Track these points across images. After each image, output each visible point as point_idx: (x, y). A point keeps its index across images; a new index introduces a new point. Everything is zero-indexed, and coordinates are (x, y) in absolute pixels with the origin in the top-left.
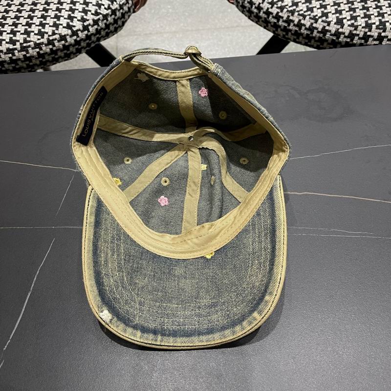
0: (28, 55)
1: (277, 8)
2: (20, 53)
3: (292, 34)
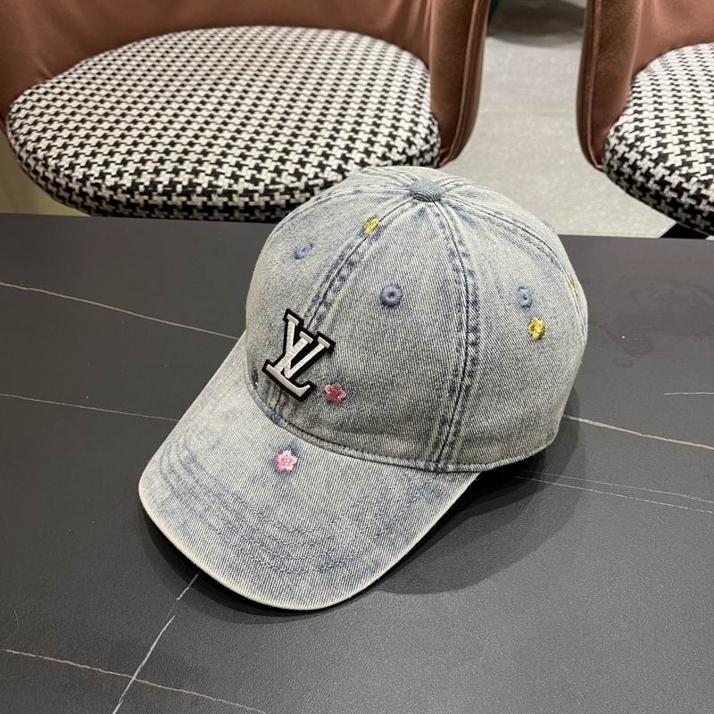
0: (272, 203)
1: (681, 175)
2: (262, 198)
3: (703, 218)
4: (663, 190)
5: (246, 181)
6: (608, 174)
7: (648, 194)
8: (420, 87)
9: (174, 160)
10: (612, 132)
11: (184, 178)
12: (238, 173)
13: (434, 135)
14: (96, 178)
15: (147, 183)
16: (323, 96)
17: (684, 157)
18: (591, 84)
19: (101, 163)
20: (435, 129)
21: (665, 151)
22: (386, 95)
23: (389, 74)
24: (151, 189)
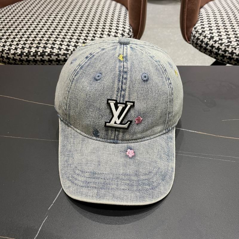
1: (219, 44)
3: (227, 58)
4: (212, 49)
5: (64, 50)
6: (193, 44)
7: (207, 51)
8: (125, 15)
9: (37, 43)
10: (193, 29)
11: (41, 50)
12: (61, 47)
13: (131, 32)
14: (7, 51)
15: (27, 52)
16: (90, 19)
17: (219, 37)
18: (186, 12)
19: (8, 45)
20: (131, 30)
21: (213, 35)
22: (113, 18)
23: (113, 11)
24: (28, 54)
